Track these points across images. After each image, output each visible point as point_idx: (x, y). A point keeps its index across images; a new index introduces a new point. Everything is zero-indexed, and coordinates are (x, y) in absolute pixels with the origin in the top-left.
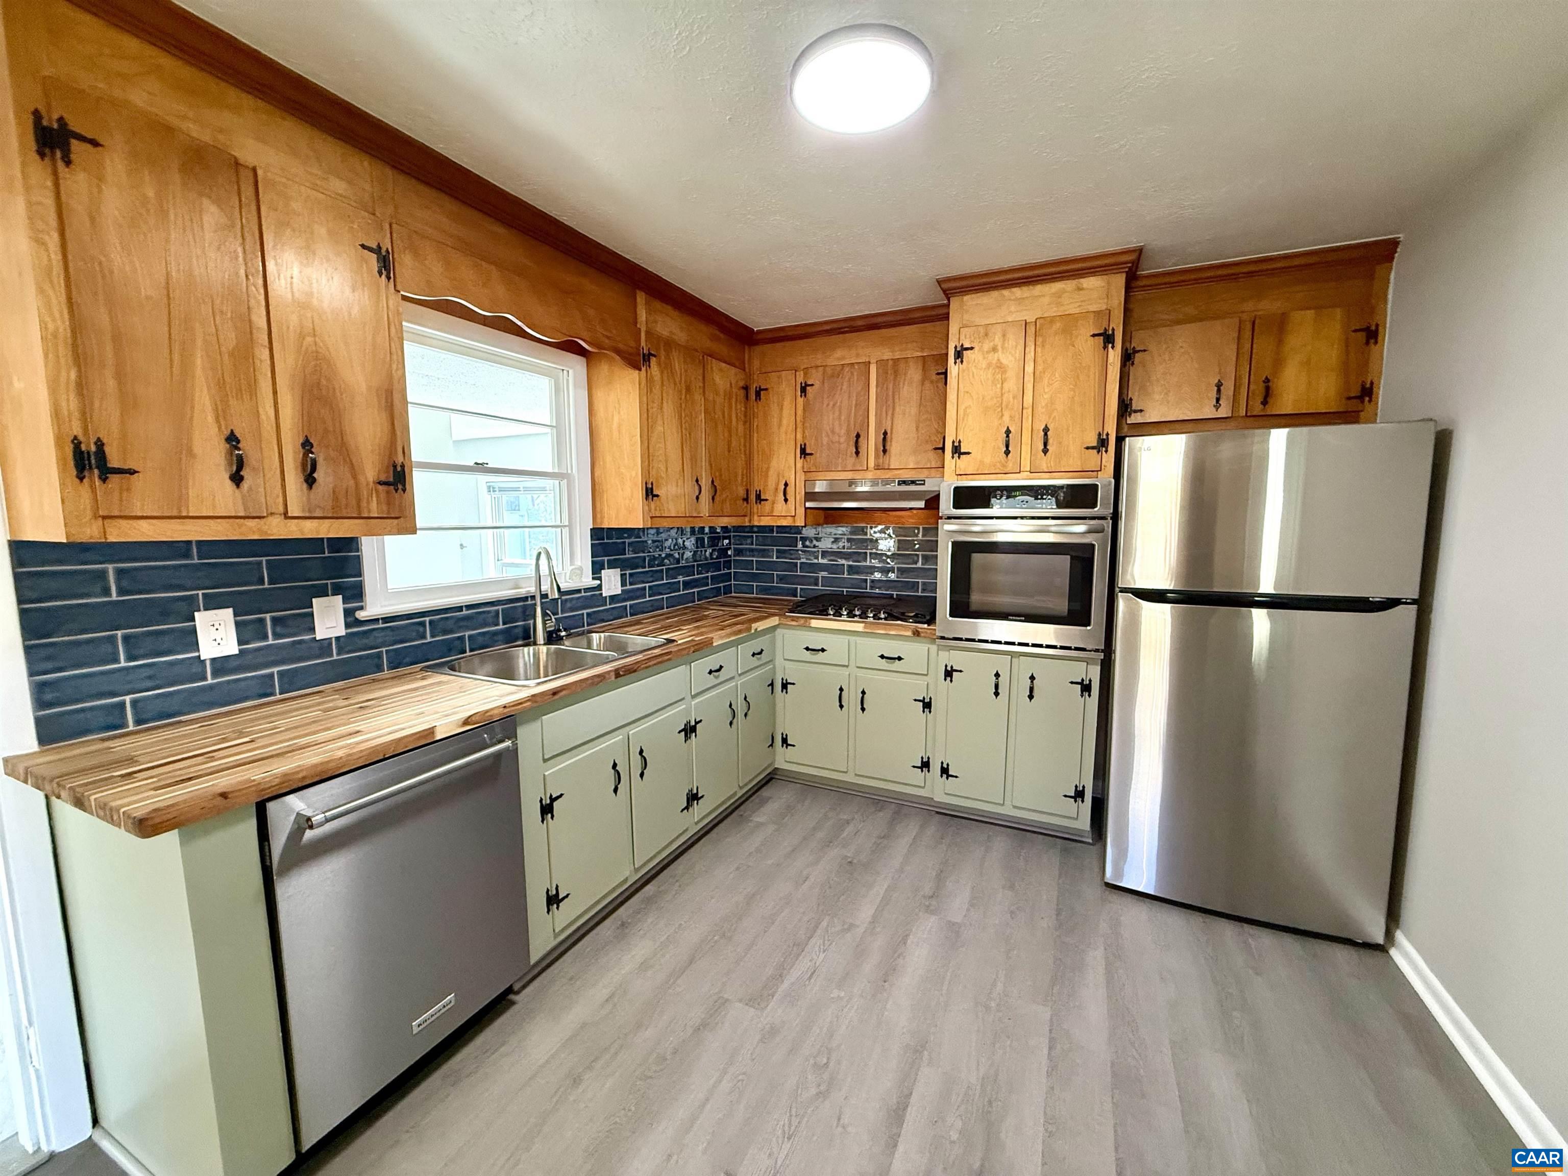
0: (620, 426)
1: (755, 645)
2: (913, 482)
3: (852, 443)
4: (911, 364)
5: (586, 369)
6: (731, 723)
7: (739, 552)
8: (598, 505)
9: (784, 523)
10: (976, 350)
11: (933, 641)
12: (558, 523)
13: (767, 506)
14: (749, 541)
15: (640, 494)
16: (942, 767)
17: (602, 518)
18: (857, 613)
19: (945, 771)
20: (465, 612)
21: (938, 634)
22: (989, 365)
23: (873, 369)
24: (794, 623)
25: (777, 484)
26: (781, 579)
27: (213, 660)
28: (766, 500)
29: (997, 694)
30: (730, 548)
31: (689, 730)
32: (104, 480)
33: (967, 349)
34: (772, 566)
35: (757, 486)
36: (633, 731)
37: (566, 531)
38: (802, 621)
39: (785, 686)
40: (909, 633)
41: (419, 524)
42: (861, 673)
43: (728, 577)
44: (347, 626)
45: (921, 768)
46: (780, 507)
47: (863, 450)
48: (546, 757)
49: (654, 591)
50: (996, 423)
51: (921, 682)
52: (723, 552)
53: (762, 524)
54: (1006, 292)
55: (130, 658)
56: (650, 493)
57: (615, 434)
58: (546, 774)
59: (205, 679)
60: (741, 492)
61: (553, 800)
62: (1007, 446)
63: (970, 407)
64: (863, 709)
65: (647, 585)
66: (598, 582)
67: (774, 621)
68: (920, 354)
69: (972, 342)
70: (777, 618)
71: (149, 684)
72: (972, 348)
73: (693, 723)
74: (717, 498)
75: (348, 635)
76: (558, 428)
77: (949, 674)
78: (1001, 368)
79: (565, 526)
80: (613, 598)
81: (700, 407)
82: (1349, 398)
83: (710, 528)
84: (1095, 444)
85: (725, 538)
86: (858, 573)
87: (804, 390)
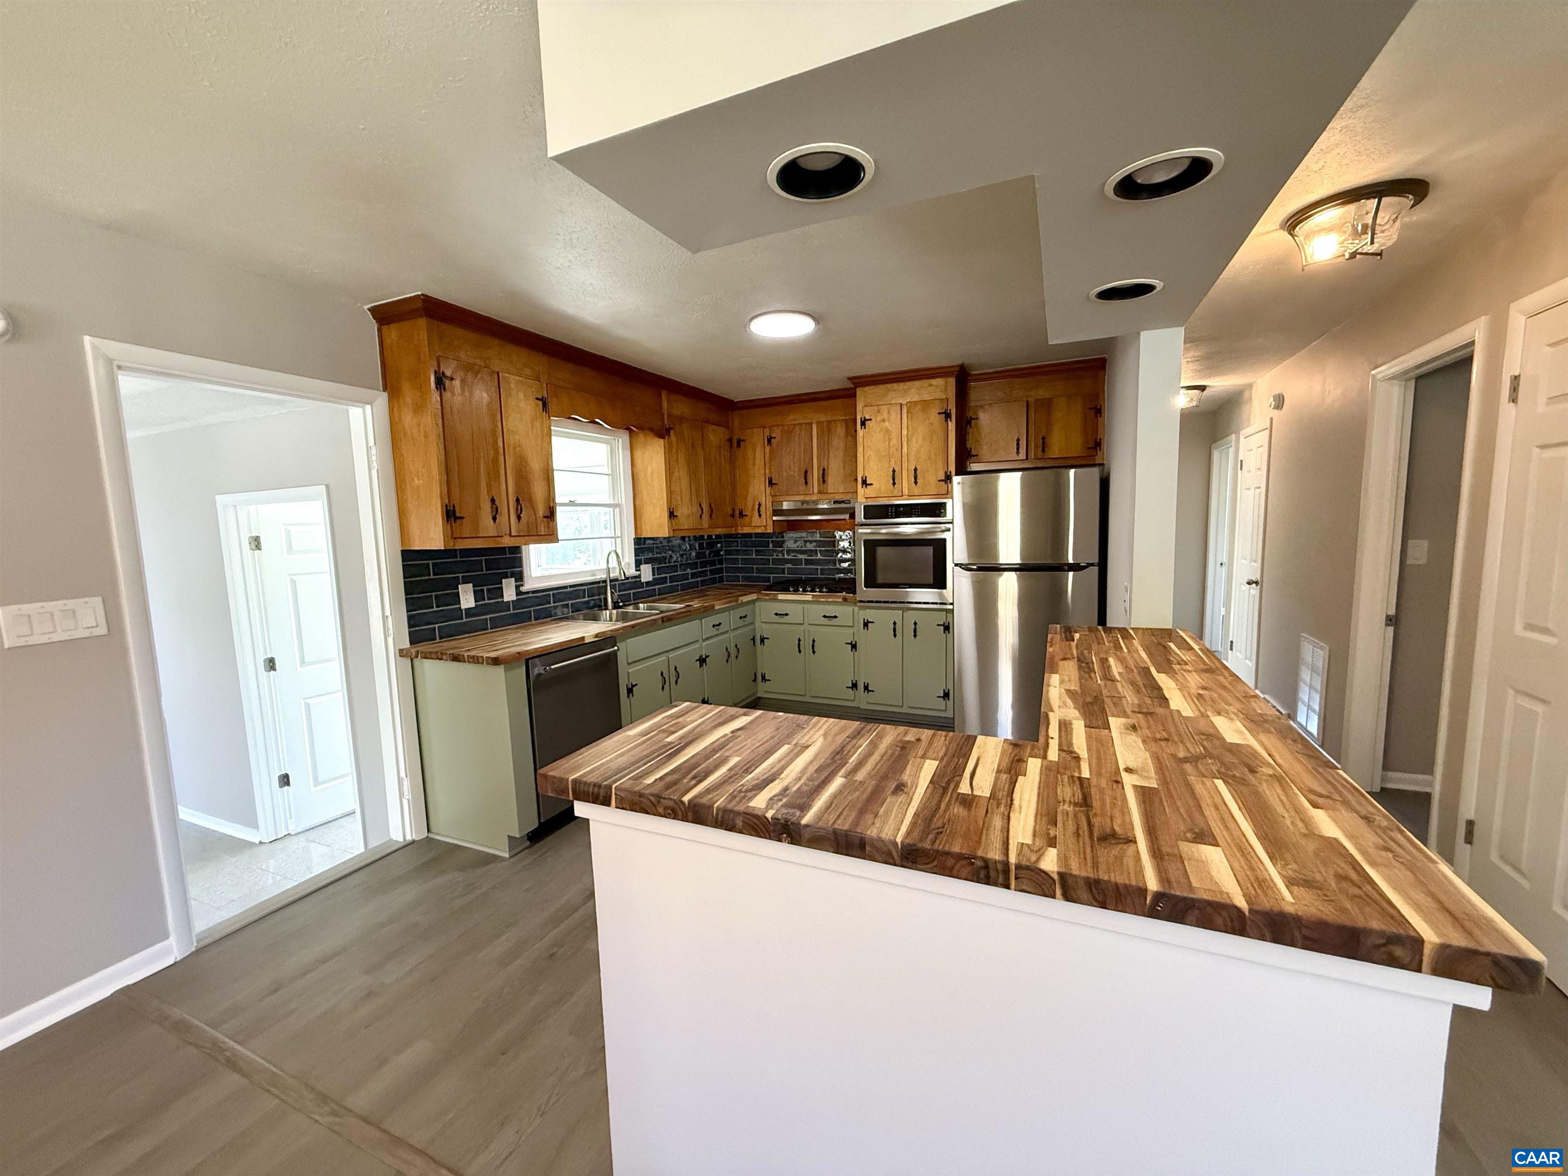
0: (652, 473)
1: (741, 611)
2: (843, 502)
3: (803, 476)
4: (839, 425)
5: (628, 438)
6: (727, 661)
7: (728, 552)
8: (638, 523)
9: (759, 531)
10: (873, 421)
11: (855, 604)
12: (613, 535)
13: (747, 520)
14: (735, 544)
15: (666, 515)
16: (865, 686)
17: (642, 531)
18: (809, 589)
19: (866, 688)
20: (569, 589)
21: (858, 599)
22: (881, 430)
23: (814, 427)
24: (767, 597)
25: (754, 505)
26: (759, 570)
27: (465, 609)
28: (746, 516)
29: (895, 635)
30: (722, 550)
31: (702, 661)
32: (455, 522)
33: (868, 420)
34: (753, 561)
35: (740, 506)
36: (671, 655)
37: (619, 540)
38: (772, 596)
39: (762, 640)
40: (840, 600)
41: (560, 538)
42: (812, 628)
43: (720, 571)
44: (517, 595)
45: (852, 688)
46: (756, 521)
47: (810, 480)
48: (630, 662)
49: (672, 579)
50: (887, 465)
51: (851, 631)
52: (717, 553)
53: (744, 532)
54: (889, 386)
55: (437, 607)
56: (672, 515)
57: (649, 478)
58: (630, 671)
59: (462, 619)
60: (730, 512)
61: (633, 686)
62: (894, 480)
63: (870, 455)
64: (814, 652)
65: (668, 575)
66: (639, 573)
67: (753, 597)
68: (843, 418)
69: (871, 416)
70: (755, 595)
71: (443, 620)
72: (870, 420)
73: (704, 657)
74: (713, 515)
75: (517, 599)
76: (613, 475)
77: (866, 624)
78: (888, 431)
79: (618, 537)
80: (647, 583)
81: (701, 458)
82: (1089, 448)
83: (708, 536)
84: (943, 478)
85: (719, 543)
86: (811, 564)
87: (769, 441)
